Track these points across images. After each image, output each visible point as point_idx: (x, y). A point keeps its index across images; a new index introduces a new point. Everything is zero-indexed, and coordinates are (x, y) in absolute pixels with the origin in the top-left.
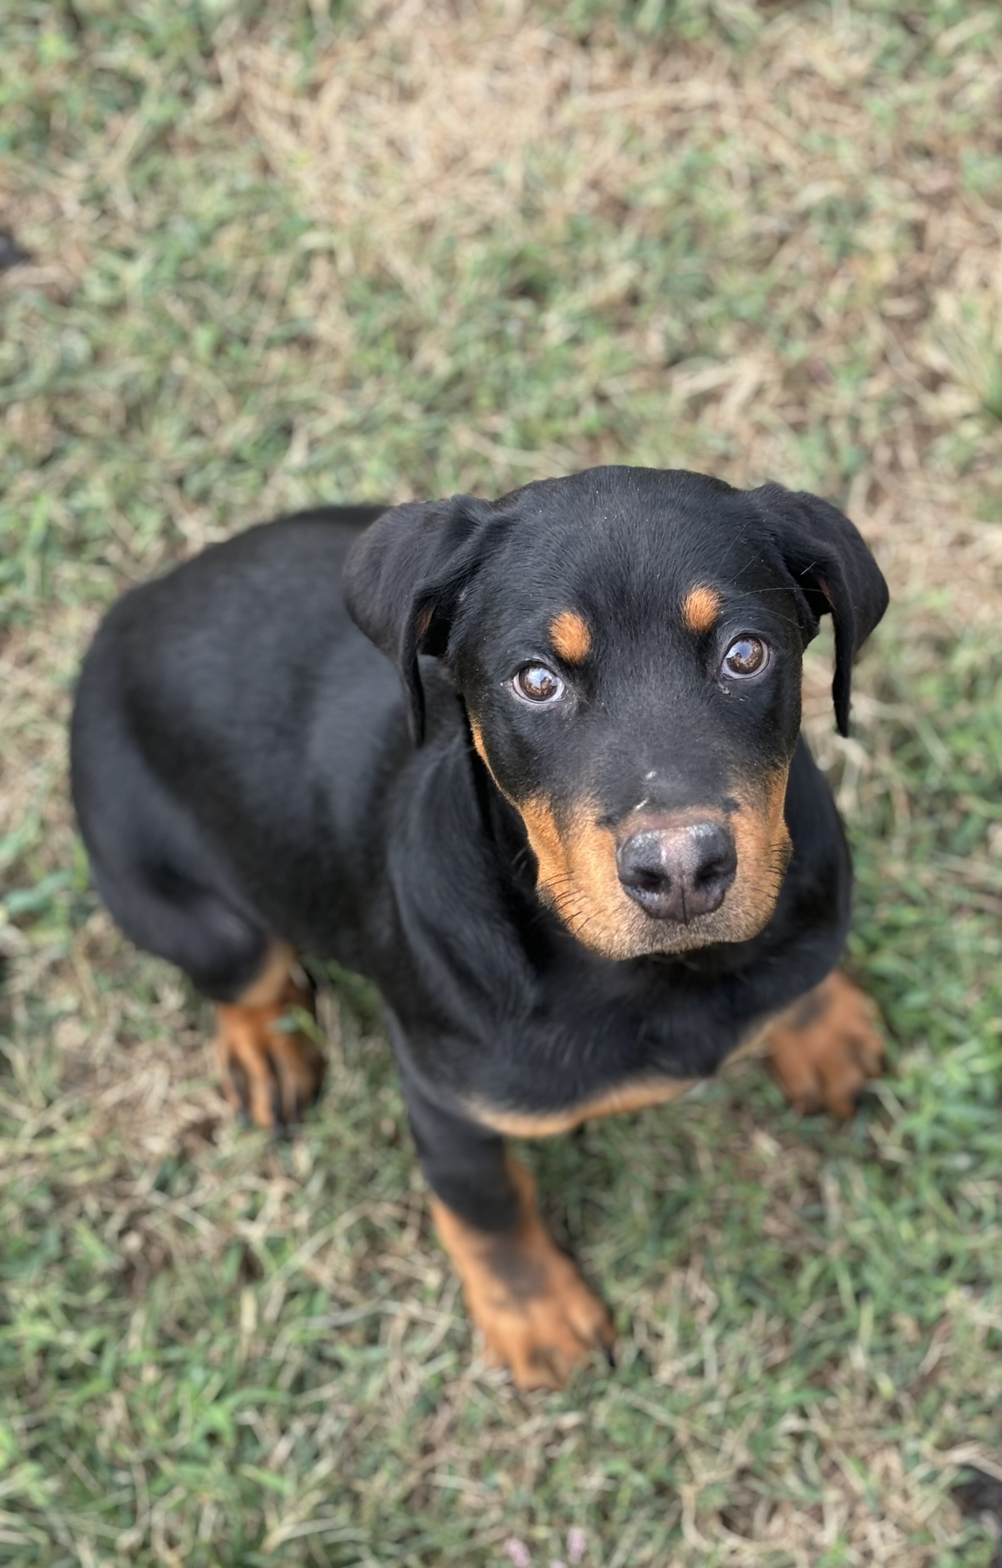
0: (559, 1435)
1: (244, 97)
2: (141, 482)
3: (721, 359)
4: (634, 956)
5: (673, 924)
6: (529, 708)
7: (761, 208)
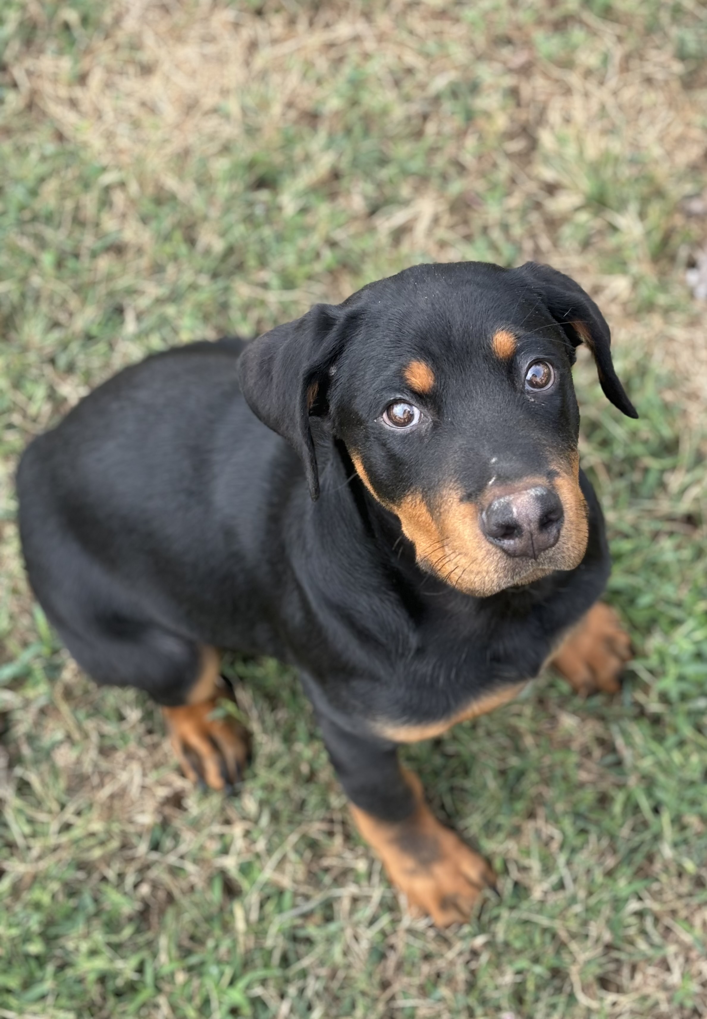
0: (475, 953)
1: (34, 93)
2: (26, 367)
3: (406, 203)
4: (501, 589)
5: (526, 560)
6: (397, 433)
7: (407, 99)
